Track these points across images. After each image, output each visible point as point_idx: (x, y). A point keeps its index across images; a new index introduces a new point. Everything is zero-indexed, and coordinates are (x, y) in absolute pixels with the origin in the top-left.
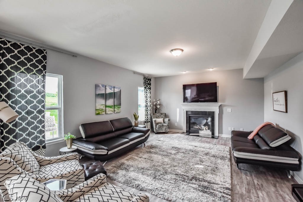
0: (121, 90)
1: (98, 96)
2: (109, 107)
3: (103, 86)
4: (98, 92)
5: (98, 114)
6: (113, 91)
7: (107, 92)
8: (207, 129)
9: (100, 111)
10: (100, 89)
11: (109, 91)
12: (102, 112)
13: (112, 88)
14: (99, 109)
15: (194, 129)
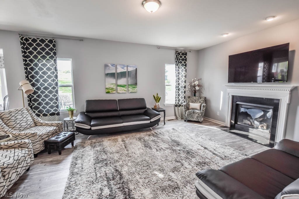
0: (136, 69)
1: (107, 75)
2: (120, 86)
3: (113, 65)
4: (107, 72)
5: (108, 93)
6: (125, 70)
7: (118, 72)
8: (265, 128)
9: (110, 89)
10: (109, 69)
11: (120, 70)
12: (112, 91)
13: (125, 67)
14: (109, 88)
15: (244, 124)
